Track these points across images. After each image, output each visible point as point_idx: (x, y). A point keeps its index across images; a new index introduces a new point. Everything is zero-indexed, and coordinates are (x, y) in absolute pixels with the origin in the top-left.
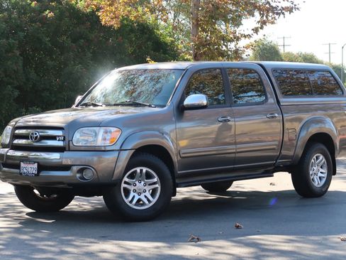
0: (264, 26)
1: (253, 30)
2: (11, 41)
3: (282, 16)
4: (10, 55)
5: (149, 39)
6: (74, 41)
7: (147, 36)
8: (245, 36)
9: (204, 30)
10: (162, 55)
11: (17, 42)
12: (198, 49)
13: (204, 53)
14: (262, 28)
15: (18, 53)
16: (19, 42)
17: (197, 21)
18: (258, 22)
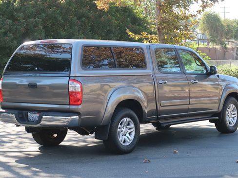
0: (205, 9)
1: (197, 11)
2: (37, 19)
3: (216, 2)
4: (36, 29)
5: (129, 16)
6: (79, 19)
7: (127, 14)
8: (192, 16)
9: (164, 12)
10: (138, 27)
11: (41, 20)
12: (161, 24)
13: (165, 27)
14: (203, 10)
15: (41, 27)
16: (42, 20)
17: (160, 6)
18: (201, 6)
